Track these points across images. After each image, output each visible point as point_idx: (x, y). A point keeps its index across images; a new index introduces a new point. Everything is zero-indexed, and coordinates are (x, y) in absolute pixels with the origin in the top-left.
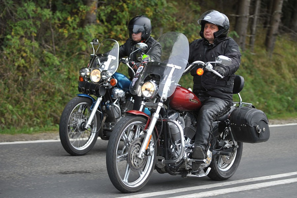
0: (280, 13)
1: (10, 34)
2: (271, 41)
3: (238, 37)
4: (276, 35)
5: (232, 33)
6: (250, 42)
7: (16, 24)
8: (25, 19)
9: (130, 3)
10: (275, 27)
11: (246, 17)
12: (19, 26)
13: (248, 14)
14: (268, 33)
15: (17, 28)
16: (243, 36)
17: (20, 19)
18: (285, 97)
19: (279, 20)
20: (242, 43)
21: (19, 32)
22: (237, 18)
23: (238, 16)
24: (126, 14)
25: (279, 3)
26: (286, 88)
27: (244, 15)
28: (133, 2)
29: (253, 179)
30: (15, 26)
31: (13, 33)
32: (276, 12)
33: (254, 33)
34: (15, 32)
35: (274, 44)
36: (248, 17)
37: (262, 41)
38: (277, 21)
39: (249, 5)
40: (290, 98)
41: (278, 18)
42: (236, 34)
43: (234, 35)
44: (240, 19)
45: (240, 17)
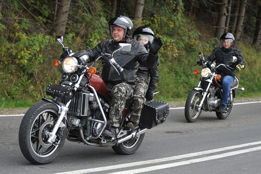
0: (242, 26)
1: (92, 38)
3: (218, 41)
4: (239, 40)
5: (215, 39)
7: (95, 32)
8: (100, 28)
9: (158, 19)
11: (223, 28)
12: (97, 33)
13: (224, 27)
15: (96, 34)
17: (97, 28)
18: (246, 82)
19: (241, 30)
21: (97, 37)
22: (217, 28)
23: (218, 27)
24: (157, 25)
25: (242, 20)
26: (246, 76)
27: (222, 27)
28: (160, 18)
30: (94, 33)
31: (93, 37)
34: (94, 36)
35: (237, 46)
36: (224, 28)
38: (240, 31)
39: (225, 21)
40: (248, 83)
42: (217, 40)
43: (216, 40)
44: (219, 29)
45: (219, 28)
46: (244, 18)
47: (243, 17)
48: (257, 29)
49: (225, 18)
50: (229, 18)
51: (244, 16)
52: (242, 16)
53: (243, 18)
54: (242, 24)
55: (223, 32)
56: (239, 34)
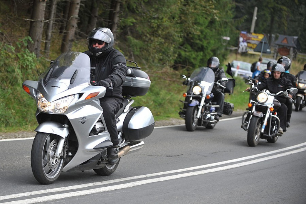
0: (76, 18)
2: (67, 47)
3: (33, 42)
4: (72, 40)
5: (26, 38)
6: (46, 48)
10: (72, 32)
13: (44, 19)
14: (64, 39)
16: (37, 41)
19: (76, 25)
20: (36, 49)
22: (31, 22)
23: (32, 20)
25: (76, 8)
27: (39, 20)
29: (47, 190)
32: (72, 17)
33: (49, 38)
36: (42, 21)
37: (58, 47)
38: (73, 27)
39: (44, 9)
41: (75, 23)
42: (31, 39)
43: (29, 40)
44: (34, 23)
45: (34, 21)
46: (81, 6)
47: (78, 4)
48: (110, 24)
49: (43, 6)
50: (54, 7)
51: (79, 2)
52: (76, 3)
53: (78, 6)
54: (77, 16)
55: (41, 27)
56: (72, 31)
